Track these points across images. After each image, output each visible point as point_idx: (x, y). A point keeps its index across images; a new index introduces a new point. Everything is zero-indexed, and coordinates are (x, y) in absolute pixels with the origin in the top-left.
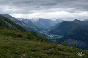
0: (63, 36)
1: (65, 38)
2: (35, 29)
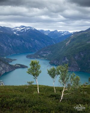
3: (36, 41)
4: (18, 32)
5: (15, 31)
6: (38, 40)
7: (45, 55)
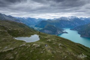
0: (42, 28)
1: (44, 30)
2: (27, 24)
3: (76, 23)
4: (70, 19)
5: (68, 18)
6: (77, 22)
7: (77, 29)
